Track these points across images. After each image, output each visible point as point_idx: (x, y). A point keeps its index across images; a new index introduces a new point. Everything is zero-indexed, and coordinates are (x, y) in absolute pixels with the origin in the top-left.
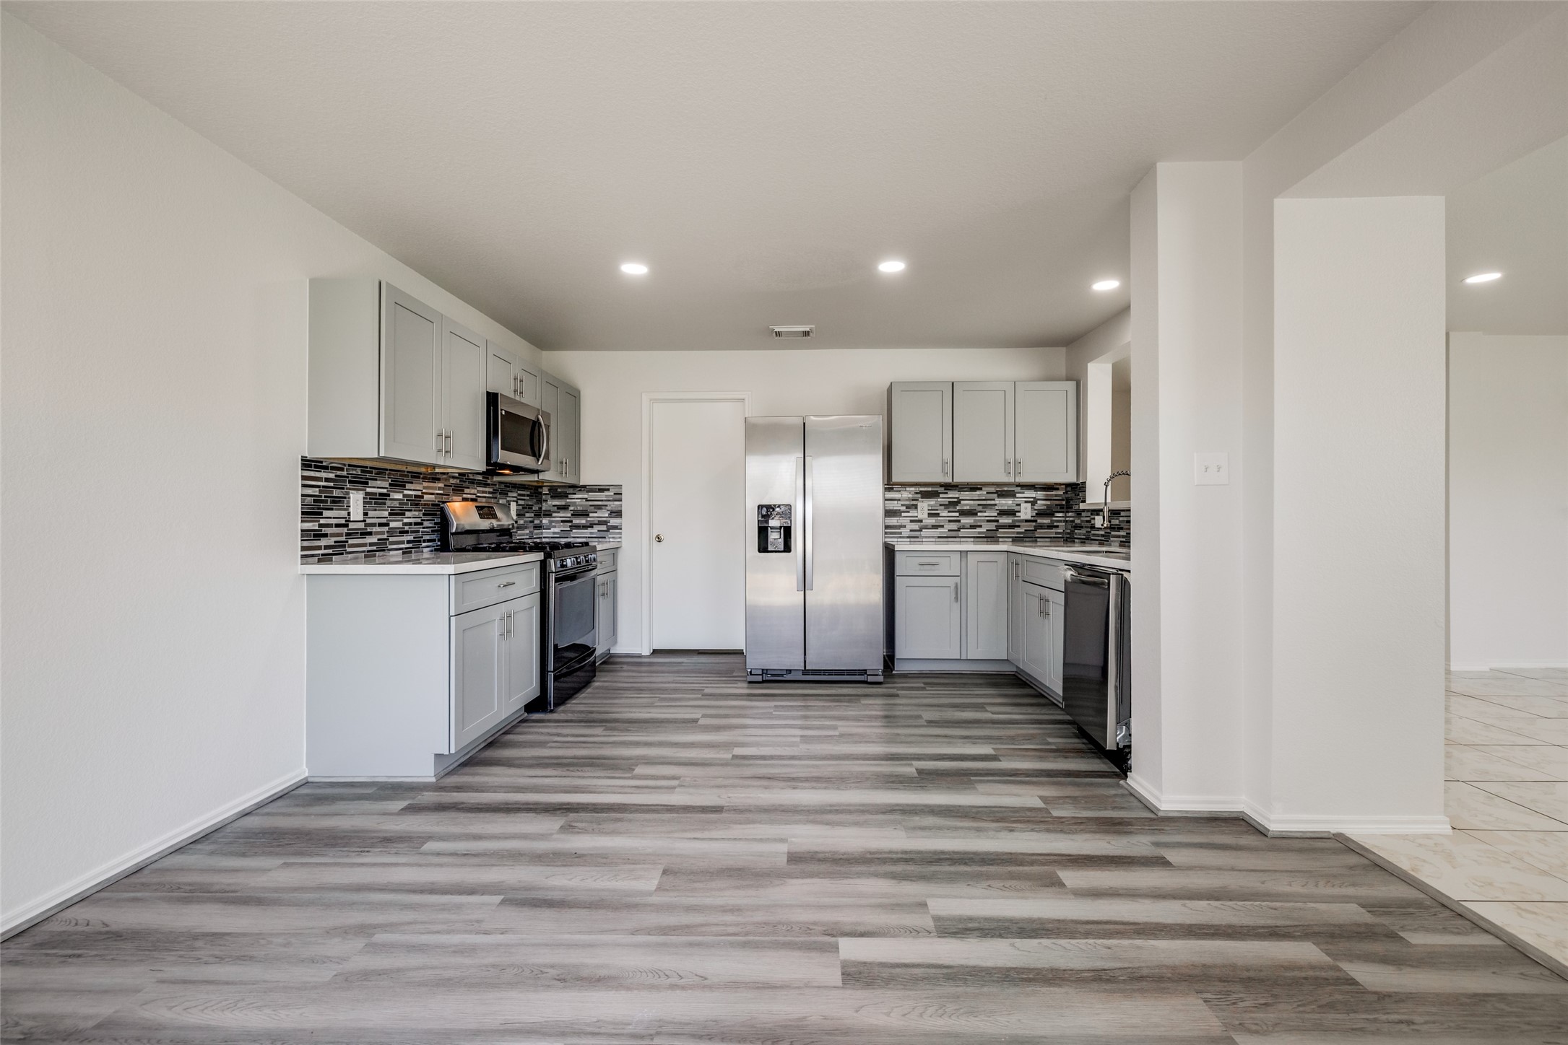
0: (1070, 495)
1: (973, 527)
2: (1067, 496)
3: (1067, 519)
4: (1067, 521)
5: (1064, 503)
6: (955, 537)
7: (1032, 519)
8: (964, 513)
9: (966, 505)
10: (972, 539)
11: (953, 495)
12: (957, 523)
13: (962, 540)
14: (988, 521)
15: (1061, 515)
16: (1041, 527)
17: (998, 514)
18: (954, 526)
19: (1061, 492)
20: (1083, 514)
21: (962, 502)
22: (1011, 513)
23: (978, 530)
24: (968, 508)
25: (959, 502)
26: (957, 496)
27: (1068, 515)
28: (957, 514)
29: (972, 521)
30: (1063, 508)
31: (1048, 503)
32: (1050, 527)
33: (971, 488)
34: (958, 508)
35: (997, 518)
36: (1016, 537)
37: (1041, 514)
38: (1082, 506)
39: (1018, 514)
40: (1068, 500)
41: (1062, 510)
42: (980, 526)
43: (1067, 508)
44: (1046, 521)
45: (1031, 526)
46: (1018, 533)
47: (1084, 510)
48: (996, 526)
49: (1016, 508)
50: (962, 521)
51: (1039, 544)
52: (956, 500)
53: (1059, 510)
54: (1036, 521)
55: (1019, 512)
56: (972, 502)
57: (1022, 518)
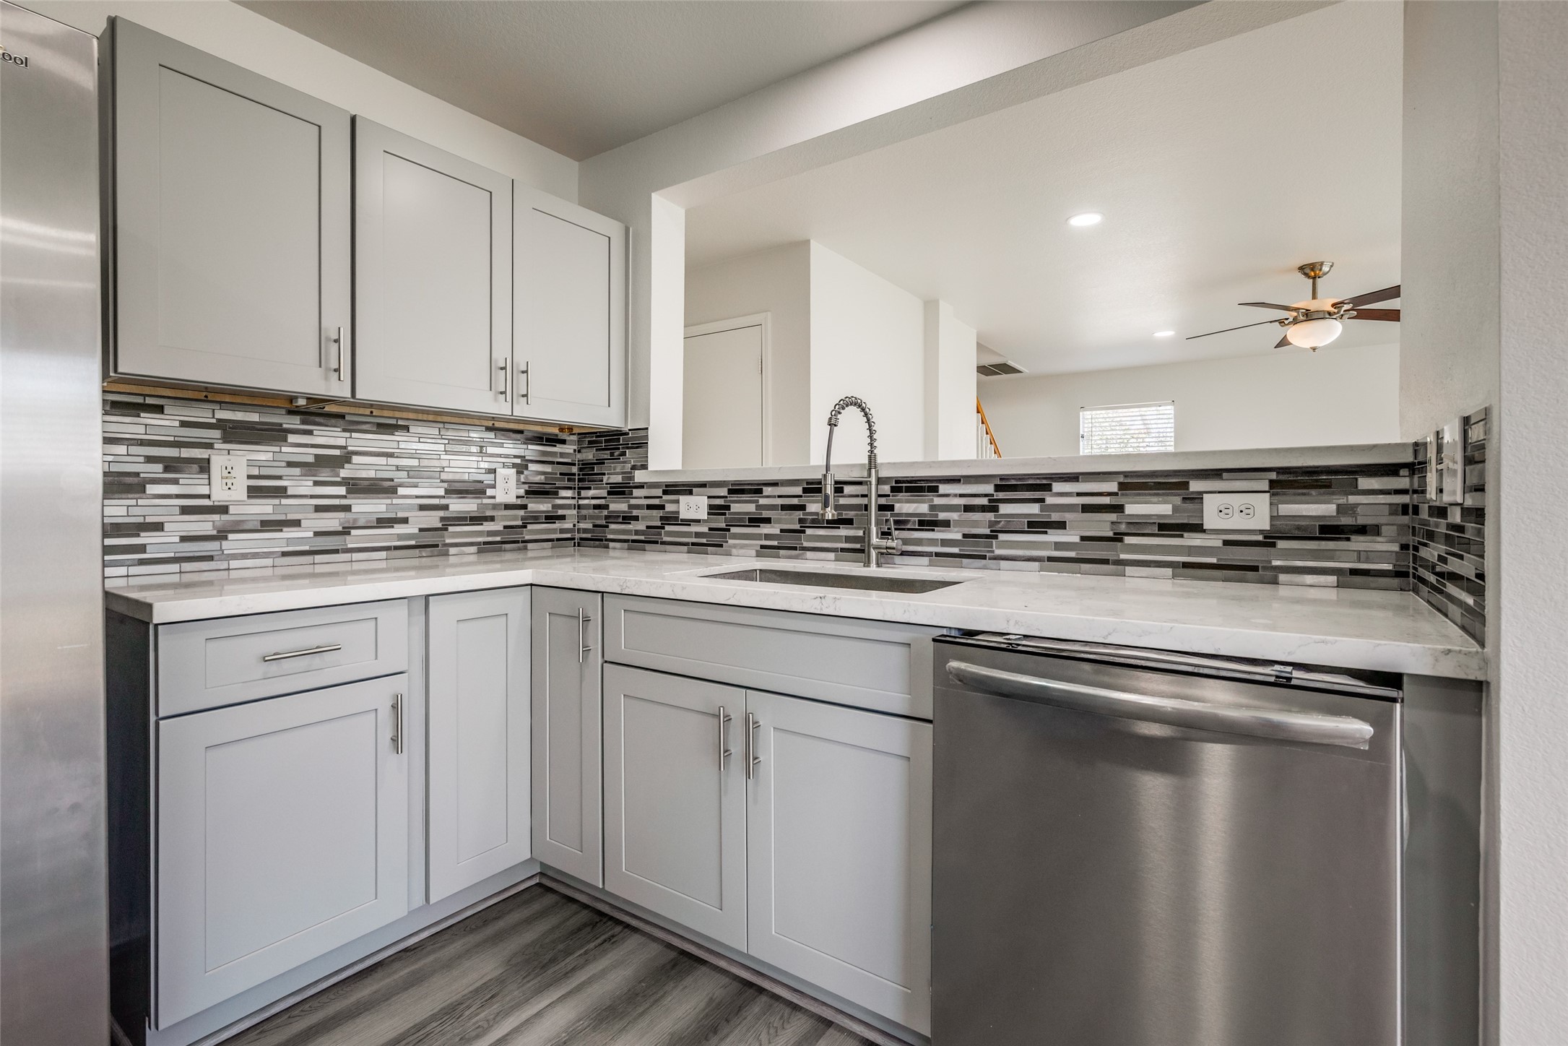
0: (589, 455)
1: (383, 522)
2: (579, 456)
3: (586, 502)
4: (579, 507)
5: (575, 470)
6: (336, 551)
7: (519, 502)
8: (357, 487)
9: (363, 468)
10: (383, 554)
11: (329, 437)
12: (342, 515)
13: (356, 556)
14: (423, 508)
15: (569, 493)
16: (535, 519)
17: (447, 491)
18: (332, 522)
19: (569, 449)
20: (636, 492)
21: (355, 459)
22: (476, 490)
23: (399, 529)
24: (372, 474)
25: (346, 458)
26: (341, 442)
27: (584, 493)
28: (342, 490)
29: (383, 508)
30: (574, 480)
31: (548, 469)
32: (551, 518)
33: (379, 425)
34: (344, 473)
35: (444, 502)
36: (485, 543)
37: (536, 492)
38: (640, 477)
39: (489, 492)
40: (586, 467)
41: (571, 484)
42: (405, 521)
43: (580, 480)
44: (543, 506)
45: (515, 518)
46: (490, 533)
47: (641, 486)
48: (442, 519)
49: (488, 479)
50: (354, 509)
51: (530, 554)
52: (337, 452)
53: (566, 483)
54: (524, 507)
55: (494, 487)
56: (382, 460)
57: (498, 500)
